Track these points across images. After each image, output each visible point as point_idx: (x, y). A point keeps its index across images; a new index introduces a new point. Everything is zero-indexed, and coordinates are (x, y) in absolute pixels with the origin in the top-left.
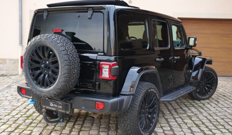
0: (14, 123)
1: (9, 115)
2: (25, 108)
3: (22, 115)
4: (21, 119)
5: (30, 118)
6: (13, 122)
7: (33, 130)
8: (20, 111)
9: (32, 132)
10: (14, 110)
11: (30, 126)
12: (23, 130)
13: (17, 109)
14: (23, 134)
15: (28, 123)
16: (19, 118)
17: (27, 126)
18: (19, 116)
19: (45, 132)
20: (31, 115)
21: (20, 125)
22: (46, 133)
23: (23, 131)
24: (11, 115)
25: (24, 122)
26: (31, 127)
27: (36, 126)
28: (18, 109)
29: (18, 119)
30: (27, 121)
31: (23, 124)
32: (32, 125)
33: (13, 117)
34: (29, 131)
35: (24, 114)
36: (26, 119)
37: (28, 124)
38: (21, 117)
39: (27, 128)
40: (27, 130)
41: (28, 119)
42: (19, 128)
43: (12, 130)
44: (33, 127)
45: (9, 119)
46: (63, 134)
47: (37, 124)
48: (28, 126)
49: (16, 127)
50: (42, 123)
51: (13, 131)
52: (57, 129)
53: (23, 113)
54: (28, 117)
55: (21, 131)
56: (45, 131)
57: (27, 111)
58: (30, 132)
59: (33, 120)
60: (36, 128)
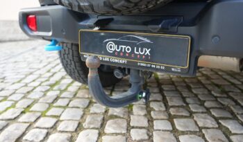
0: (24, 97)
1: (19, 82)
2: (49, 71)
3: (42, 82)
4: (38, 89)
5: (56, 88)
6: (23, 95)
7: (59, 117)
8: (40, 76)
9: (57, 122)
10: (31, 73)
11: (55, 105)
12: (39, 114)
13: (35, 73)
14: (37, 128)
15: (51, 97)
16: (35, 88)
17: (47, 106)
18: (36, 84)
19: (90, 123)
20: (57, 83)
21: (35, 101)
22: (92, 126)
23: (39, 118)
24: (23, 81)
25: (45, 95)
26: (57, 107)
27: (68, 105)
28: (38, 72)
29: (33, 90)
30: (49, 94)
31: (41, 100)
32: (60, 102)
33: (26, 85)
34: (51, 119)
35: (46, 81)
36: (48, 91)
37: (50, 101)
38: (40, 85)
39: (48, 109)
40: (48, 116)
41: (52, 90)
42: (31, 110)
43: (13, 117)
44: (60, 107)
45: (16, 90)
46: (133, 127)
47: (70, 101)
48: (50, 105)
49: (25, 107)
50: (78, 98)
51: (15, 118)
52: (115, 114)
53: (43, 80)
54: (52, 86)
55: (33, 119)
56: (88, 119)
57: (52, 76)
58: (54, 120)
59: (62, 91)
60: (67, 110)
